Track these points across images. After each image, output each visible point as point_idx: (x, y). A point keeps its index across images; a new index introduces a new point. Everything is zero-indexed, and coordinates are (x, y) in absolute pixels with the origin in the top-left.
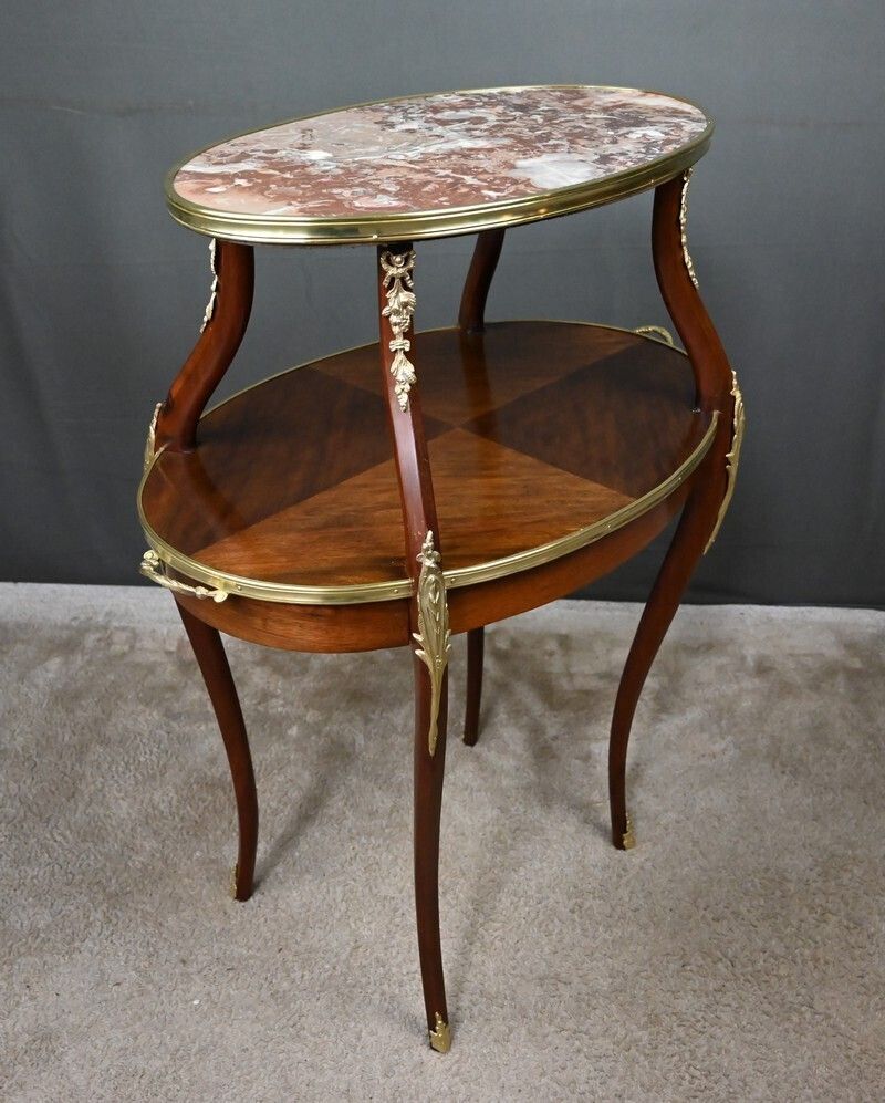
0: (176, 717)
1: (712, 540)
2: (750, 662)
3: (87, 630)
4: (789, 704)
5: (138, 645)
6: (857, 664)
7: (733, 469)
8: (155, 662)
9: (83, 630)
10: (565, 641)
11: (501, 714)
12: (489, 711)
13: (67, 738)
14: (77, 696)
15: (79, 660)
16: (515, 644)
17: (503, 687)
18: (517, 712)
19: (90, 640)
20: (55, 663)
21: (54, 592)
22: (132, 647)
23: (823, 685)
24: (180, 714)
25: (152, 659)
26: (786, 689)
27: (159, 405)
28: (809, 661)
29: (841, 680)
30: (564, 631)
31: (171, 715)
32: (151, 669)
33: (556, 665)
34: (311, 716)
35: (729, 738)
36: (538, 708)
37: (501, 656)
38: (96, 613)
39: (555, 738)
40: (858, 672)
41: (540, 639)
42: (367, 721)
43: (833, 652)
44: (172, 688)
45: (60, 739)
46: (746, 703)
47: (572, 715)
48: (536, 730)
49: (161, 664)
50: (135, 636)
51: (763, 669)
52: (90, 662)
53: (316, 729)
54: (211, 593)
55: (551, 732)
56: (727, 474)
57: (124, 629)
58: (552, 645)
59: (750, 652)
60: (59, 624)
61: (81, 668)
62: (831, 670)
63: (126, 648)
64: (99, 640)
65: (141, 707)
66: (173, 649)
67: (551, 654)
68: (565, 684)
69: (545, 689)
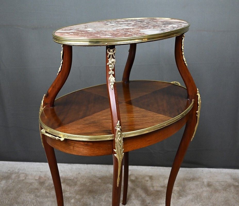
0: (38, 197)
1: (193, 137)
2: (206, 183)
3: (13, 174)
4: (217, 195)
5: (27, 178)
6: (237, 184)
7: (198, 116)
8: (32, 182)
9: (11, 174)
10: (151, 177)
11: (133, 197)
12: (130, 196)
13: (7, 202)
14: (10, 191)
15: (10, 181)
16: (136, 178)
17: (133, 189)
18: (138, 196)
19: (13, 176)
20: (3, 182)
21: (3, 163)
22: (25, 178)
23: (227, 189)
24: (40, 196)
25: (32, 181)
26: (216, 190)
27: (45, 95)
28: (223, 183)
29: (232, 188)
30: (151, 175)
31: (36, 196)
32: (31, 184)
33: (149, 184)
34: (78, 197)
35: (200, 203)
36: (144, 195)
37: (133, 181)
38: (15, 169)
39: (149, 203)
40: (237, 186)
41: (144, 177)
42: (94, 198)
43: (230, 181)
44: (37, 189)
45: (5, 202)
46: (205, 194)
47: (154, 197)
48: (143, 201)
49: (34, 183)
50: (26, 175)
51: (209, 185)
52: (13, 182)
53: (79, 200)
54: (60, 139)
55: (148, 202)
56: (197, 117)
57: (23, 173)
58: (147, 178)
59: (206, 181)
60: (5, 172)
61: (11, 183)
62: (229, 186)
63: (24, 178)
64: (16, 176)
65: (28, 194)
66: (37, 179)
67: (147, 181)
68: (151, 189)
69: (146, 190)
